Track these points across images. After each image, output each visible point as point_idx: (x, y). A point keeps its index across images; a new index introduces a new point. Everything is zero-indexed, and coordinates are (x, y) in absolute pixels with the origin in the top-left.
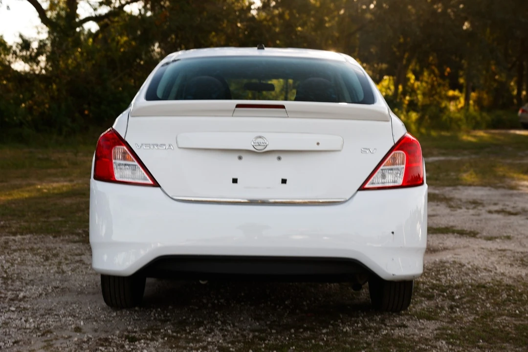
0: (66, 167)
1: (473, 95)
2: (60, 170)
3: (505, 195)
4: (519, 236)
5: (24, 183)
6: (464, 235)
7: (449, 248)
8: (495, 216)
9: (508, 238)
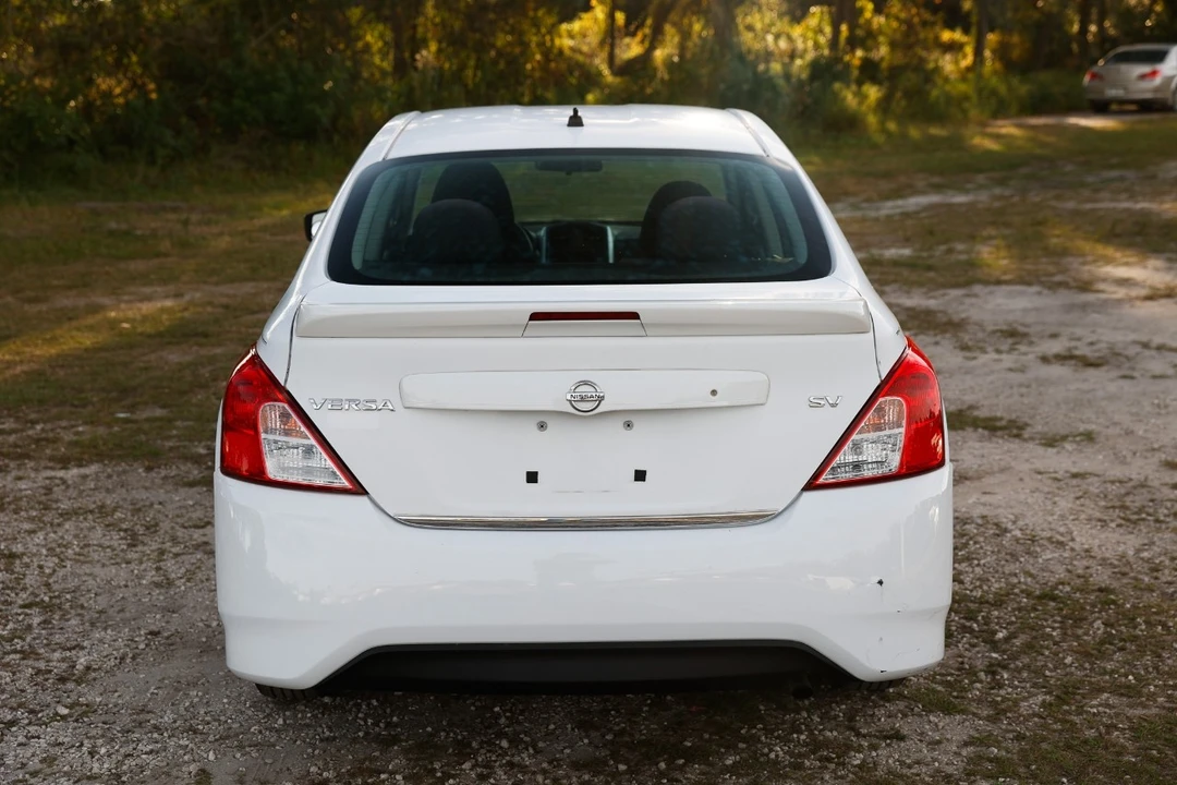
0: (166, 255)
1: (992, 38)
2: (156, 261)
3: (1070, 308)
4: (1111, 431)
5: (82, 302)
6: (999, 433)
7: (970, 474)
8: (1057, 371)
9: (1089, 437)
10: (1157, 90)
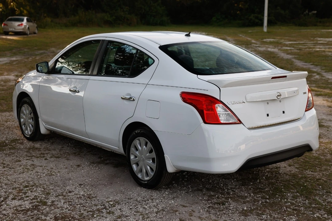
10: (23, 29)
